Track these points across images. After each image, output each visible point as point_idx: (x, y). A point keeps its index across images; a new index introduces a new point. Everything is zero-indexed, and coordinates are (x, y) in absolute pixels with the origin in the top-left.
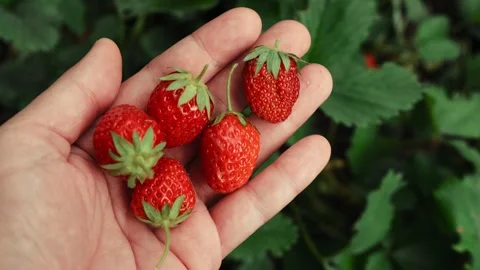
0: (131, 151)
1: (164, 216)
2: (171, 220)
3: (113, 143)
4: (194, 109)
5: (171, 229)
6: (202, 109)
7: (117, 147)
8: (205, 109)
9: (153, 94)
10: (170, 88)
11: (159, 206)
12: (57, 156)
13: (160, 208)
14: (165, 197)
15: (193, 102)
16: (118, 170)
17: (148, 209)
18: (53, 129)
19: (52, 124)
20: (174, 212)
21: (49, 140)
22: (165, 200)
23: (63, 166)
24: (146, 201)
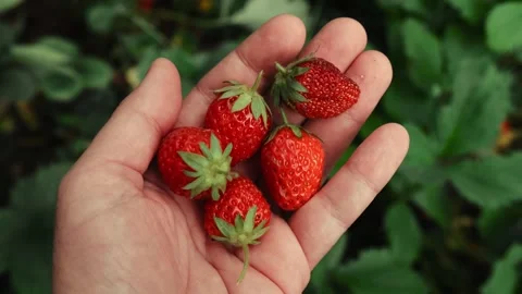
0: (205, 163)
1: (239, 230)
2: (247, 234)
3: (184, 163)
4: (249, 116)
5: (250, 246)
6: (257, 117)
7: (189, 164)
8: (261, 117)
9: (208, 114)
10: (223, 97)
11: (231, 220)
12: (135, 191)
13: (233, 223)
14: (236, 209)
15: (248, 109)
16: (198, 187)
17: (221, 224)
18: (124, 164)
19: (122, 158)
20: (248, 225)
21: (124, 176)
22: (237, 213)
23: (141, 201)
24: (218, 216)
